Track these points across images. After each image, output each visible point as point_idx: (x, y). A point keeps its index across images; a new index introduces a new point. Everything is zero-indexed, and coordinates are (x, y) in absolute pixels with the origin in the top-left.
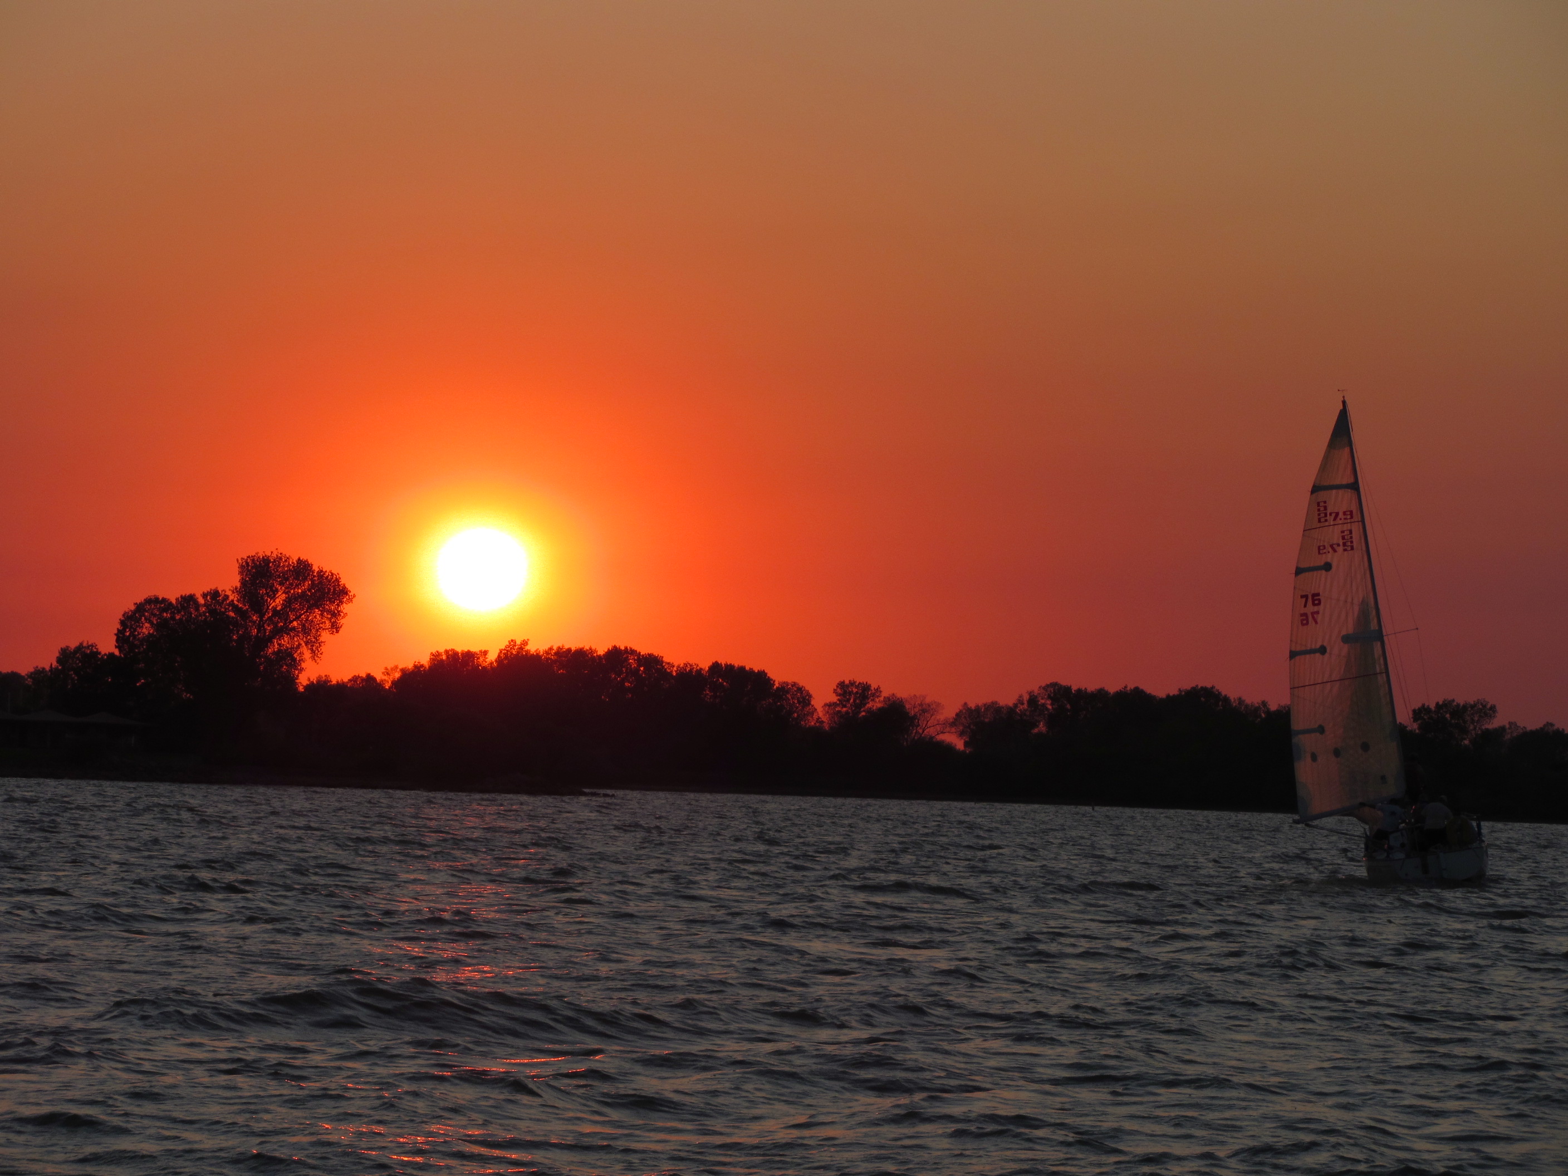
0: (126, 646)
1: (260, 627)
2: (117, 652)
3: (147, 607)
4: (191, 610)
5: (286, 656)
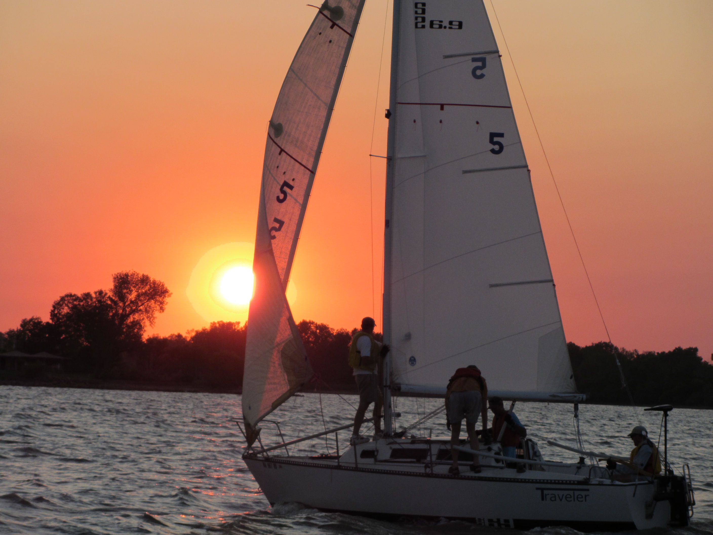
0: (55, 319)
1: (124, 309)
2: (50, 321)
3: (66, 298)
4: (89, 300)
5: (137, 324)
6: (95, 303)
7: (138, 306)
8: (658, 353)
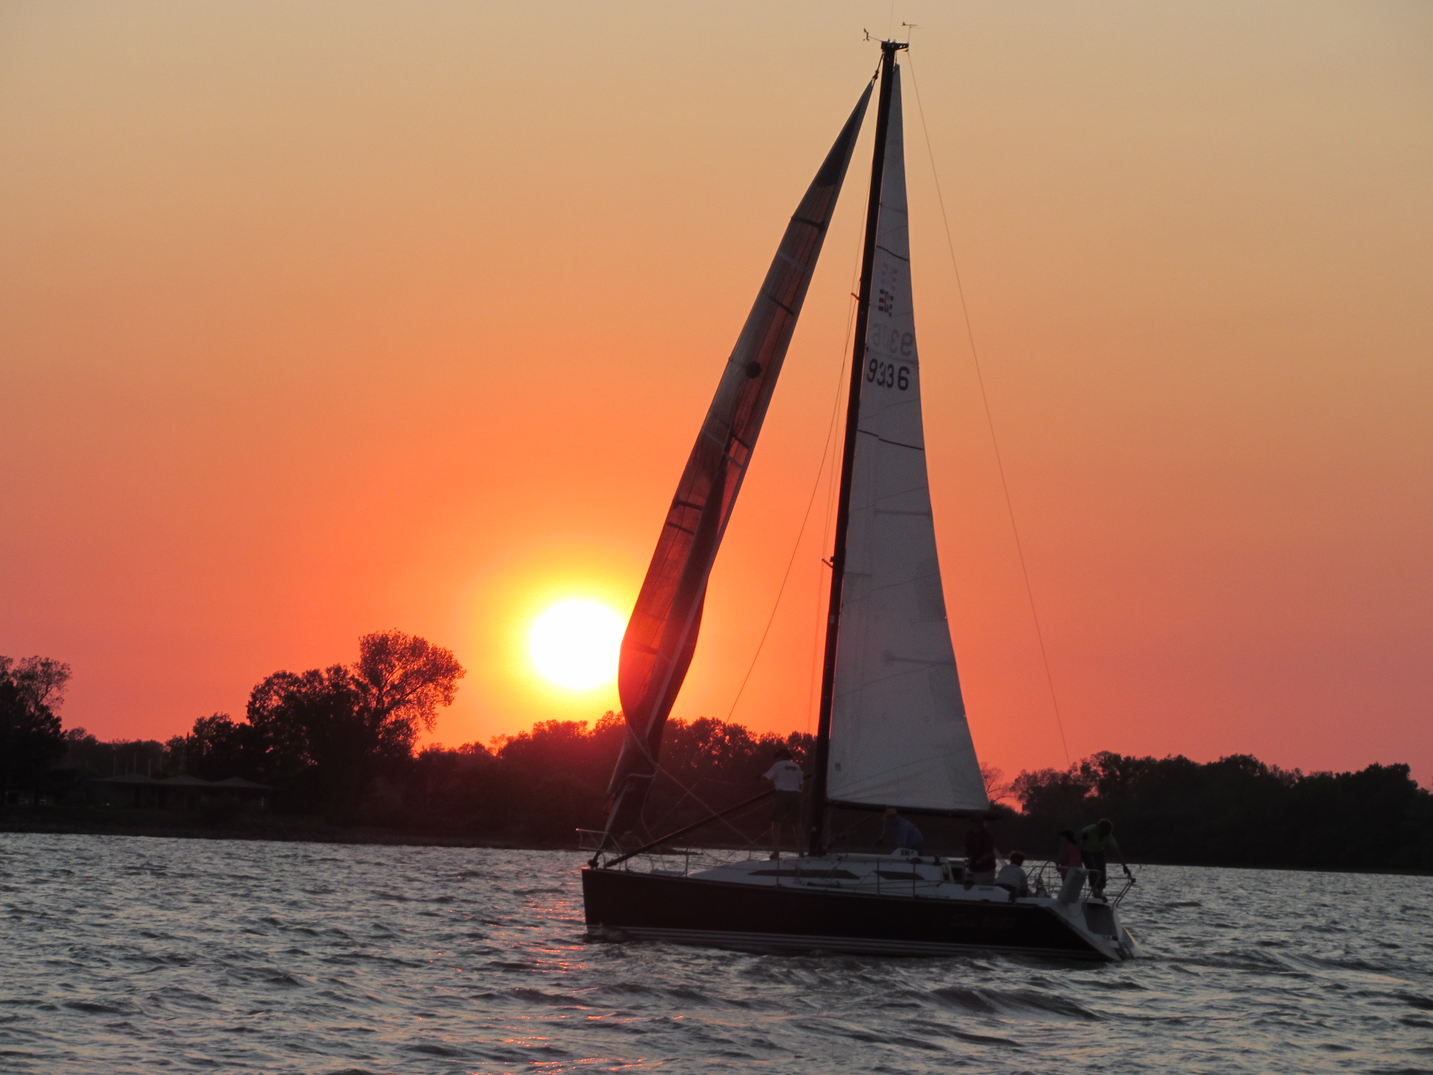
0: (256, 717)
1: (379, 700)
2: (248, 722)
3: (276, 681)
4: (316, 684)
5: (403, 726)
6: (328, 688)
7: (404, 694)
8: (1338, 775)
